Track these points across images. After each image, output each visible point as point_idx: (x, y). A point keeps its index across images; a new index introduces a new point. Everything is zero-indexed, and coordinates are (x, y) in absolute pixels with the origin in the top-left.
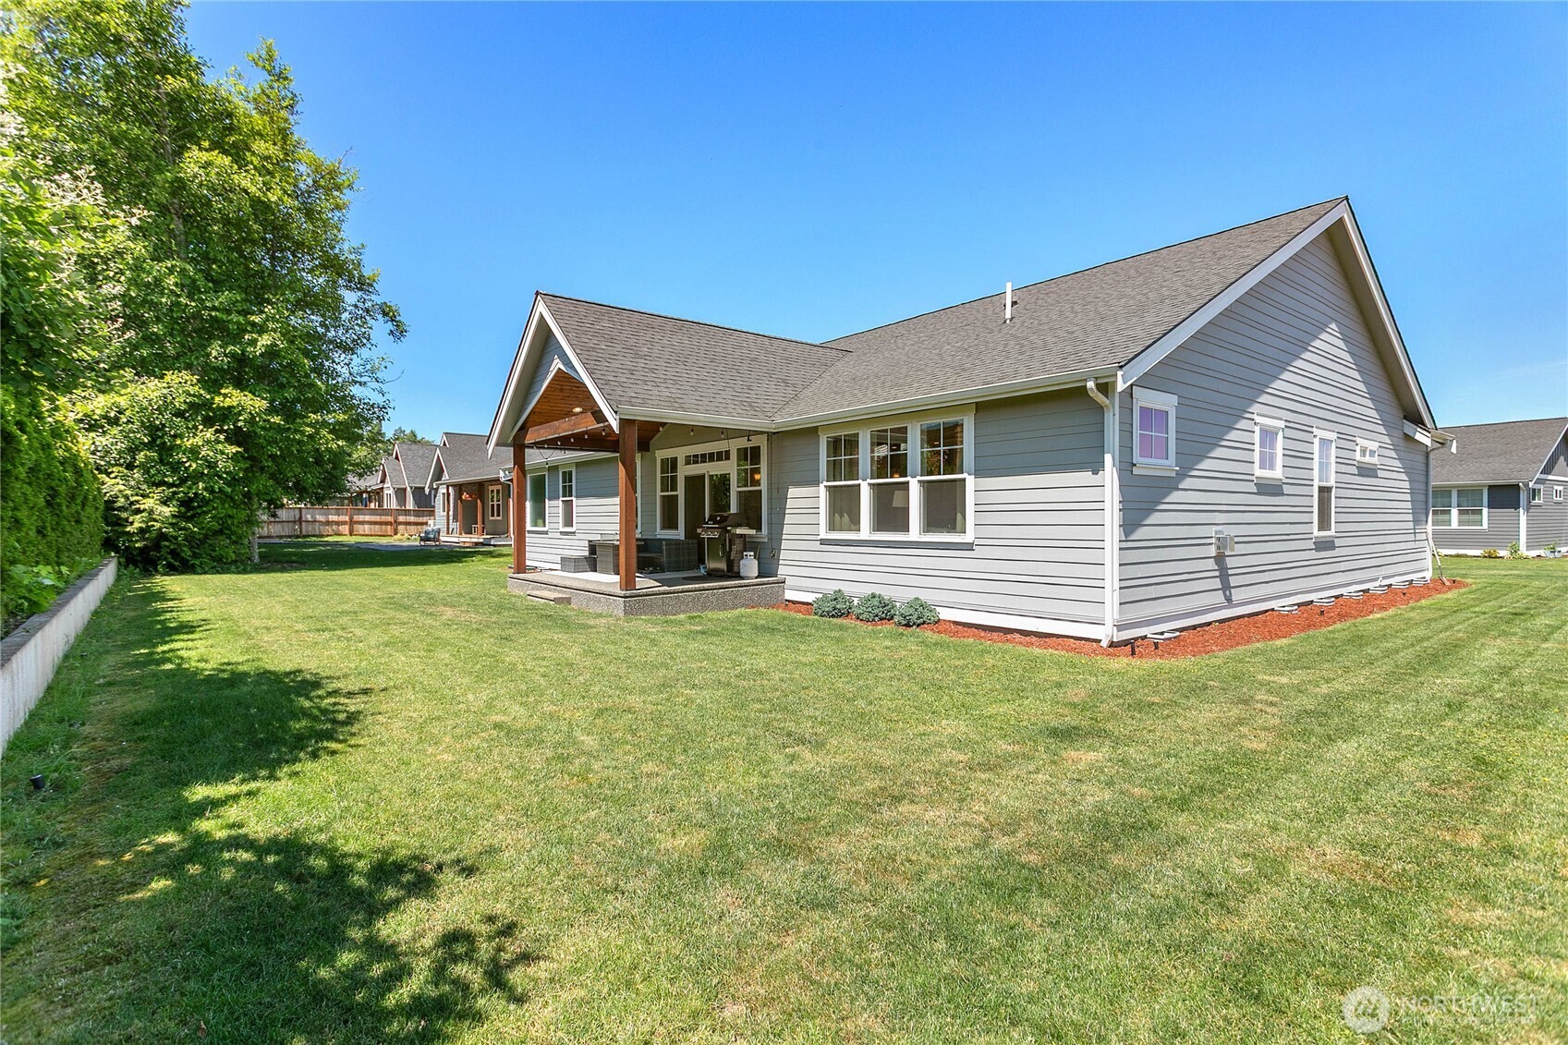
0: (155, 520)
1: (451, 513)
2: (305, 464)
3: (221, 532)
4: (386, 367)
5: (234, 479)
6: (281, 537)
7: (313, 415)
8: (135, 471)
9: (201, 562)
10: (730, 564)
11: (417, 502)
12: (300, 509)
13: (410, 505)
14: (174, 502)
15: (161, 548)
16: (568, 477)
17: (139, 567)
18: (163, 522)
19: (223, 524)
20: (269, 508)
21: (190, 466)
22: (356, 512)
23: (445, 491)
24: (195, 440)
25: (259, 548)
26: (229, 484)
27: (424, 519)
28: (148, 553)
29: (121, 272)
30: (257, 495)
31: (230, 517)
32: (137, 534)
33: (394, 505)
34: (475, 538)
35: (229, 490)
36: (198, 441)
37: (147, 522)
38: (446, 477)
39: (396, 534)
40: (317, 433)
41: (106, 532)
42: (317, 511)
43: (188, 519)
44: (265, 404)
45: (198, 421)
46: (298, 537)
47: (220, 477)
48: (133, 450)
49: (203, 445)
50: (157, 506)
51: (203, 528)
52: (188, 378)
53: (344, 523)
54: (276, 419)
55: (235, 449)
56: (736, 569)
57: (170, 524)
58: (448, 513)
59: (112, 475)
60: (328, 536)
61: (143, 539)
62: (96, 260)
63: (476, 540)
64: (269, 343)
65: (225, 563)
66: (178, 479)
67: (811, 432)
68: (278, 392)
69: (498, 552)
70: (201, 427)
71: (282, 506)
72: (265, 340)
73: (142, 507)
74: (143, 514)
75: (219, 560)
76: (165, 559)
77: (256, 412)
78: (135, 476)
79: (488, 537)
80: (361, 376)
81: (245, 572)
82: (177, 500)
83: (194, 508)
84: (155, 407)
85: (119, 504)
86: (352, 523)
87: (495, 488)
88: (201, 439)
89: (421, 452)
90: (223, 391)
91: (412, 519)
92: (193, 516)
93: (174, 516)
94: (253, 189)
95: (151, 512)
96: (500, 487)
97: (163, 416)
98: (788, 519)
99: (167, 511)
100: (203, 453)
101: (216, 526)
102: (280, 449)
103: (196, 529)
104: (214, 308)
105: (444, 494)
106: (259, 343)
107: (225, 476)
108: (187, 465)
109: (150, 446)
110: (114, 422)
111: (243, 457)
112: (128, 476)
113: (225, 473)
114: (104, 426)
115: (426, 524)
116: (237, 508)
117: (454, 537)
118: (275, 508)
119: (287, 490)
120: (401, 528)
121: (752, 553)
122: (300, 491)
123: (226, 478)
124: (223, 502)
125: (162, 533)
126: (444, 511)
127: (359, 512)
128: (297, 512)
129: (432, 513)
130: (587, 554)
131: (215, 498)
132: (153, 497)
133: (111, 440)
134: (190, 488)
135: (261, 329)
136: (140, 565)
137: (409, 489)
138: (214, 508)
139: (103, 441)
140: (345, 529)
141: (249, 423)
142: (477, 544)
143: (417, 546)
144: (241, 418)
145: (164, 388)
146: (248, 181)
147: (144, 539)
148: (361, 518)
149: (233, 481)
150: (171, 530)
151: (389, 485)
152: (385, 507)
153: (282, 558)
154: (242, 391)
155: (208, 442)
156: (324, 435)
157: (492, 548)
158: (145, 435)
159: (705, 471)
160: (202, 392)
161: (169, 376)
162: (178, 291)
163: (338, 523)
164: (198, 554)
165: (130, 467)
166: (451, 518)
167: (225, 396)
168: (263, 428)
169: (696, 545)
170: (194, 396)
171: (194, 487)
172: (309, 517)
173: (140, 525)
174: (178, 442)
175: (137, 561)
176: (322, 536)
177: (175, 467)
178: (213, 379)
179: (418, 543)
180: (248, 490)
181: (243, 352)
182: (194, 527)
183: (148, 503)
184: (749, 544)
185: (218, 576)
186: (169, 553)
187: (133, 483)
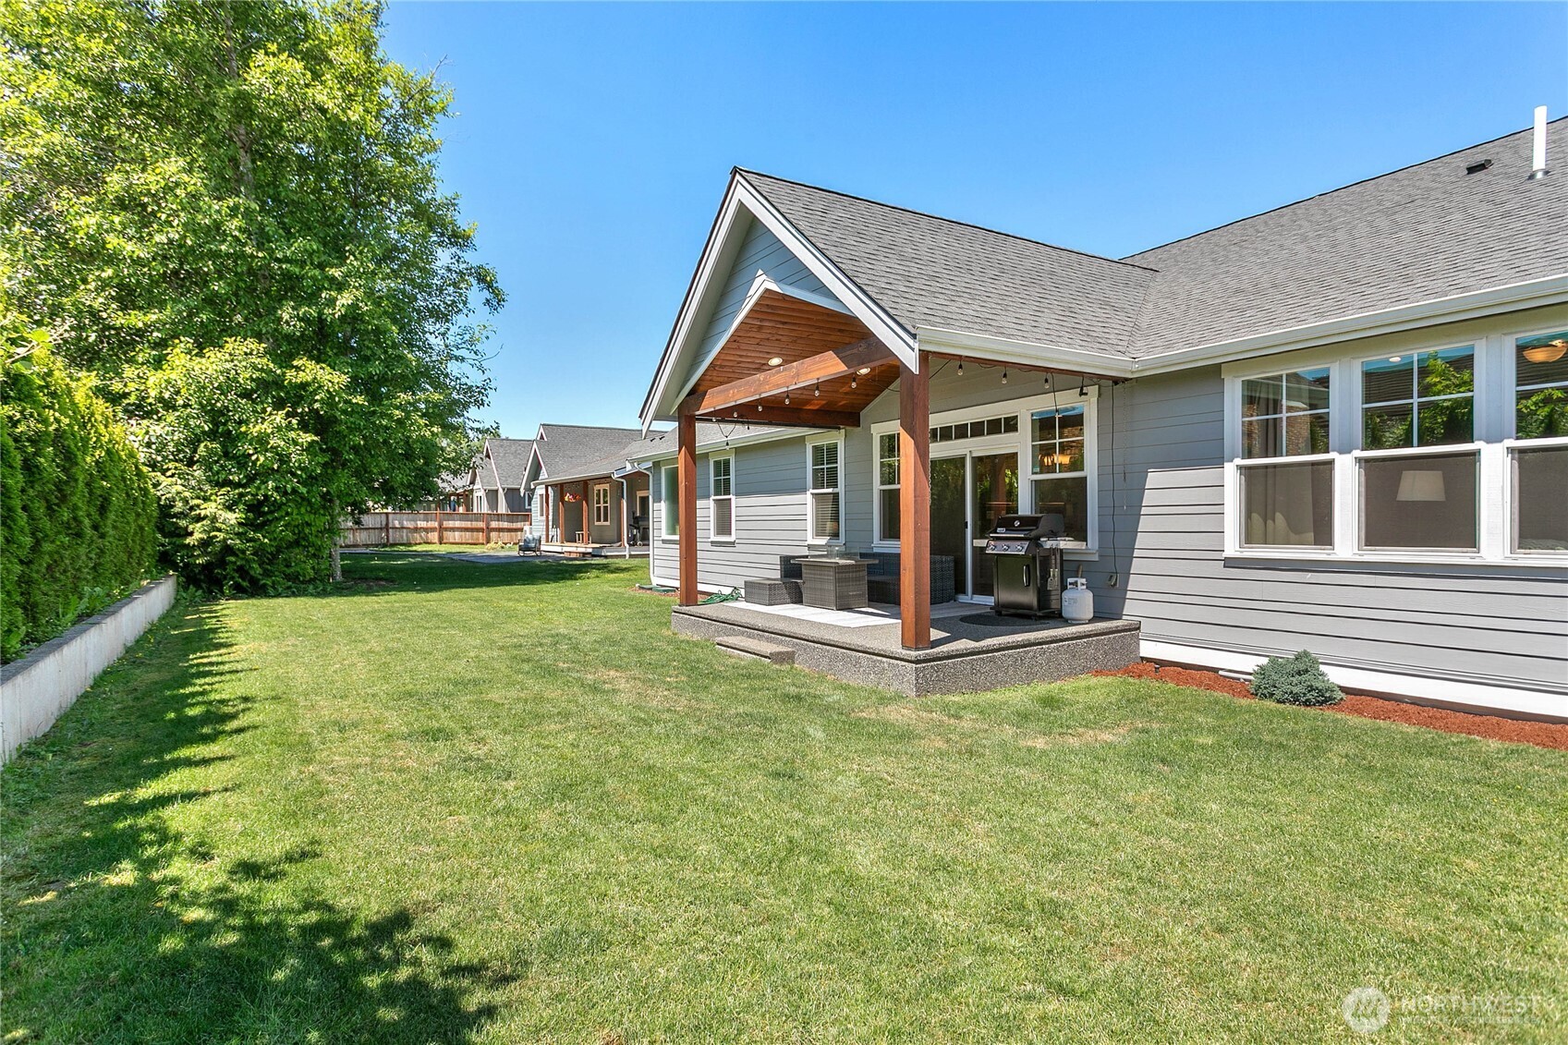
0: (219, 530)
1: (550, 518)
2: (392, 457)
3: (297, 543)
4: (487, 338)
5: (310, 477)
6: (367, 546)
7: (402, 395)
8: (195, 468)
9: (273, 582)
10: (1043, 595)
11: (510, 505)
12: (387, 514)
13: (503, 508)
14: (241, 507)
15: (227, 564)
16: (723, 468)
17: (202, 588)
18: (227, 532)
19: (299, 532)
20: (352, 513)
21: (258, 459)
22: (446, 517)
23: (543, 492)
24: (264, 426)
25: (342, 560)
26: (304, 484)
27: (519, 525)
28: (211, 572)
29: (175, 213)
30: (338, 497)
31: (308, 524)
32: (198, 547)
33: (485, 509)
34: (581, 548)
35: (304, 490)
36: (266, 427)
37: (209, 532)
38: (544, 475)
39: (488, 543)
40: (408, 417)
41: (163, 545)
42: (405, 516)
43: (258, 528)
44: (345, 379)
45: (268, 403)
46: (385, 546)
47: (294, 475)
48: (194, 442)
49: (273, 433)
50: (220, 512)
51: (275, 539)
52: (253, 347)
53: (433, 530)
54: (359, 400)
55: (309, 437)
56: (1054, 605)
57: (236, 534)
58: (547, 517)
59: (169, 473)
60: (416, 544)
61: (205, 553)
62: (146, 200)
63: (583, 550)
64: (350, 302)
65: (303, 582)
66: (245, 477)
67: (1209, 375)
68: (362, 366)
69: (615, 566)
70: (269, 409)
71: (367, 511)
72: (345, 299)
73: (203, 513)
74: (204, 522)
75: (294, 578)
76: (232, 578)
77: (335, 390)
78: (196, 474)
79: (598, 546)
80: (458, 348)
81: (323, 594)
82: (244, 504)
83: (264, 514)
84: (216, 385)
85: (176, 510)
86: (442, 529)
87: (601, 487)
88: (270, 424)
89: (513, 449)
90: (295, 363)
91: (505, 525)
92: (264, 524)
93: (240, 524)
94: (330, 105)
95: (214, 519)
96: (607, 486)
97: (226, 397)
98: (1144, 524)
99: (232, 518)
100: (272, 442)
101: (290, 536)
102: (364, 438)
103: (266, 540)
104: (286, 260)
105: (541, 495)
106: (338, 303)
107: (299, 472)
108: (254, 458)
109: (212, 435)
110: (169, 405)
111: (321, 449)
112: (188, 474)
113: (301, 469)
114: (159, 412)
115: (521, 530)
116: (315, 514)
117: (555, 547)
118: (359, 513)
119: (373, 491)
120: (493, 535)
121: (1084, 581)
122: (388, 492)
123: (301, 476)
124: (298, 506)
125: (228, 546)
126: (542, 515)
127: (450, 517)
128: (384, 517)
129: (527, 517)
130: (777, 575)
131: (288, 500)
132: (215, 501)
133: (167, 428)
134: (258, 488)
135: (340, 286)
136: (204, 585)
137: (501, 490)
138: (287, 514)
139: (157, 429)
140: (434, 536)
141: (327, 404)
142: (584, 554)
143: (516, 557)
144: (317, 397)
145: (226, 361)
146: (325, 95)
147: (207, 554)
148: (451, 524)
149: (311, 480)
150: (238, 542)
151: (480, 486)
152: (475, 511)
153: (368, 574)
154: (318, 363)
155: (279, 428)
156: (416, 420)
157: (604, 561)
158: (205, 422)
159: (966, 451)
160: (271, 365)
161: (231, 344)
162: (242, 237)
163: (427, 530)
164: (271, 571)
165: (191, 463)
166: (550, 523)
167: (298, 368)
168: (344, 412)
169: (952, 564)
170: (262, 370)
171: (263, 487)
172: (397, 524)
173: (201, 536)
174: (243, 429)
175: (200, 580)
176: (409, 545)
177: (242, 461)
178: (285, 350)
179: (515, 553)
180: (328, 491)
181: (320, 313)
182: (264, 537)
183: (210, 508)
184: (1071, 567)
185: (292, 599)
186: (237, 571)
187: (193, 483)
